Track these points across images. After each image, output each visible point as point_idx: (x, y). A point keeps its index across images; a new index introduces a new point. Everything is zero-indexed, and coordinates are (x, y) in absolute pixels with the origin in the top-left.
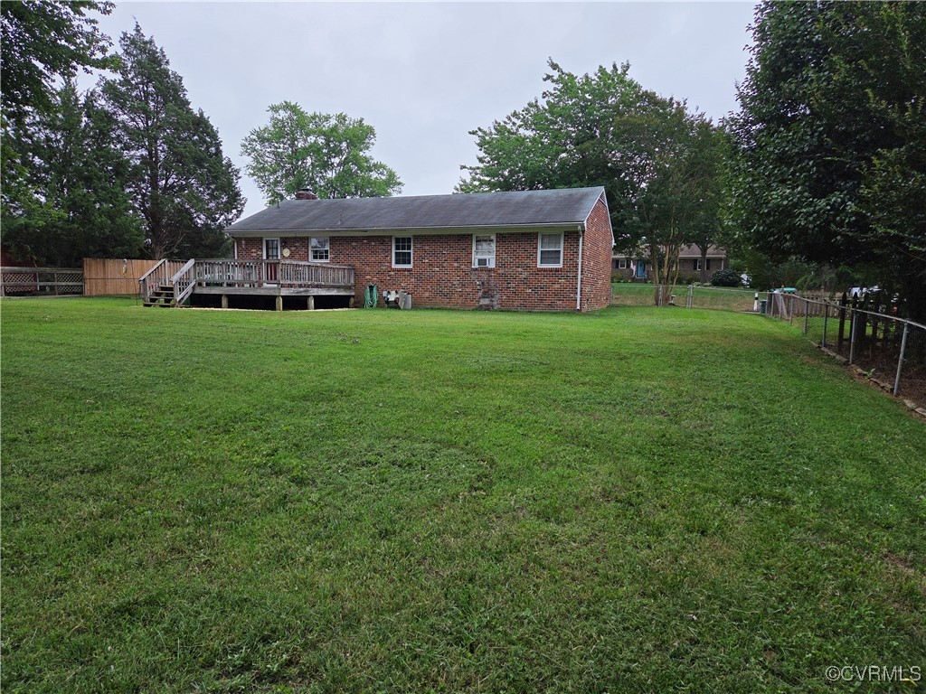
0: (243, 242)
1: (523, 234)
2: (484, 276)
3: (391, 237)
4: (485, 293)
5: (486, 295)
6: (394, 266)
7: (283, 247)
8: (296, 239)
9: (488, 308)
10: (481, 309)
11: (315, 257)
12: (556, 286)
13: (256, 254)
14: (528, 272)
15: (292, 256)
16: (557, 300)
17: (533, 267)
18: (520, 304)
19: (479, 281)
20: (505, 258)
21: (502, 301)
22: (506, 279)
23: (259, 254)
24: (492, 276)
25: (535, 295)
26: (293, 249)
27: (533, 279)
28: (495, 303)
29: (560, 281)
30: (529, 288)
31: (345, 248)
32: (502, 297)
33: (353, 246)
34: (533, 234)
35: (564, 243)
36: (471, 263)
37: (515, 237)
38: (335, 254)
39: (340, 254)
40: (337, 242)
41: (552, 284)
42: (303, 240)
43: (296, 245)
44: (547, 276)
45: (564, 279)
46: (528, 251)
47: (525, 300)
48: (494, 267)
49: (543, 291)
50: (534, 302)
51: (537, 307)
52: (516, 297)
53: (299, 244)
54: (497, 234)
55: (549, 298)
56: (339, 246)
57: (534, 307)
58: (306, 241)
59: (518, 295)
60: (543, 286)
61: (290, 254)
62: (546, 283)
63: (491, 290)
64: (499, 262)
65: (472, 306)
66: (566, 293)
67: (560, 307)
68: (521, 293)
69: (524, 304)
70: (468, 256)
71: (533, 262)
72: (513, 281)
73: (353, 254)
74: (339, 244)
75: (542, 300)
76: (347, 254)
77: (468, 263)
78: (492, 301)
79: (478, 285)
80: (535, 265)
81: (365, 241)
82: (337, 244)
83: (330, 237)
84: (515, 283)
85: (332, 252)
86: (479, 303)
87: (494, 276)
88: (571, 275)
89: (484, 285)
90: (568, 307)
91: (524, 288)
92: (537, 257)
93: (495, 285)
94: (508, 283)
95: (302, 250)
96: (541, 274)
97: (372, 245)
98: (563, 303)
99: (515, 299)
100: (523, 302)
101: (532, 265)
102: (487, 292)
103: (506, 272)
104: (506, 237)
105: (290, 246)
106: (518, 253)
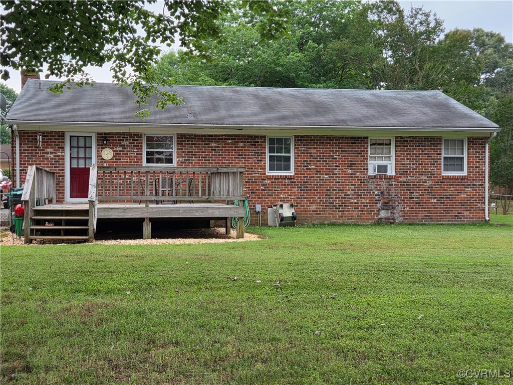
0: (40, 138)
1: (426, 138)
2: (384, 185)
3: (264, 137)
4: (385, 204)
5: (386, 206)
6: (269, 173)
7: (102, 145)
8: (122, 136)
9: (390, 222)
10: (379, 223)
11: (148, 161)
12: (463, 195)
13: (54, 156)
14: (433, 180)
15: (116, 159)
16: (464, 210)
17: (437, 174)
18: (425, 216)
19: (378, 190)
20: (407, 164)
21: (405, 213)
22: (408, 187)
23: (59, 156)
24: (392, 185)
25: (441, 205)
26: (118, 149)
27: (438, 188)
28: (397, 215)
29: (467, 189)
30: (434, 198)
31: (200, 149)
32: (404, 208)
33: (212, 147)
34: (437, 139)
35: (468, 149)
36: (367, 169)
37: (418, 141)
38: (185, 157)
39: (193, 157)
40: (188, 141)
41: (458, 193)
42: (135, 138)
43: (123, 143)
44: (453, 185)
45: (470, 188)
46: (432, 157)
47: (430, 211)
48: (394, 174)
49: (449, 200)
50: (440, 213)
51: (444, 219)
52: (420, 208)
53: (128, 143)
54: (397, 138)
55: (456, 208)
56: (192, 147)
57: (440, 219)
58: (139, 139)
59: (423, 206)
60: (449, 195)
61: (114, 157)
62: (452, 193)
63: (391, 200)
64: (400, 169)
65: (370, 219)
66: (474, 203)
67: (467, 218)
68: (426, 203)
69: (429, 216)
70: (364, 161)
71: (437, 169)
72: (416, 190)
73: (211, 158)
74: (191, 144)
75: (448, 211)
76: (204, 158)
77: (364, 169)
78: (394, 213)
79: (376, 195)
80: (439, 173)
81: (230, 141)
82: (189, 144)
83: (178, 135)
84: (419, 193)
85: (180, 155)
86: (377, 216)
87: (395, 185)
88: (478, 183)
89: (383, 195)
90: (477, 218)
91: (428, 198)
92: (440, 164)
93: (397, 195)
94: (410, 193)
95: (133, 151)
96: (447, 182)
97: (239, 147)
98: (469, 213)
99: (419, 211)
100: (428, 213)
101: (436, 173)
102: (388, 203)
103: (409, 180)
104: (407, 141)
105: (114, 146)
106: (422, 159)
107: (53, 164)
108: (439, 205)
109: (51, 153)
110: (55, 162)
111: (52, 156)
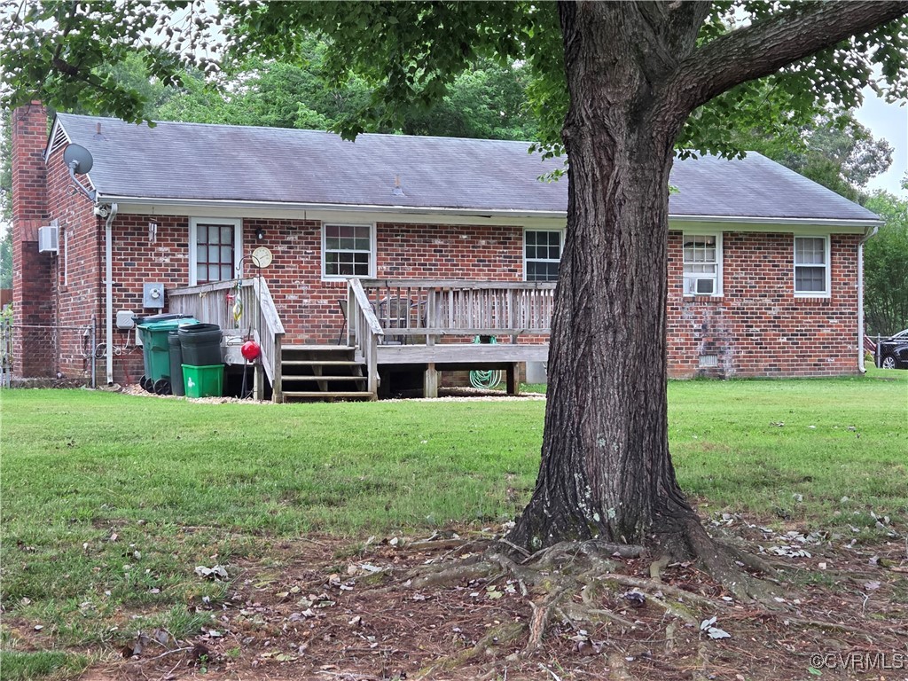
1: (770, 235)
2: (707, 313)
3: (519, 229)
4: (709, 345)
5: (710, 349)
7: (252, 242)
8: (288, 226)
9: (717, 375)
10: (701, 377)
11: (332, 270)
13: (171, 260)
14: (781, 305)
15: (276, 267)
16: (828, 356)
17: (787, 296)
18: (770, 365)
19: (698, 322)
20: (741, 278)
21: (739, 361)
22: (743, 318)
23: (179, 260)
24: (719, 313)
25: (793, 348)
26: (279, 249)
27: (788, 318)
28: (727, 364)
29: (831, 321)
30: (784, 335)
31: (417, 251)
32: (738, 353)
33: (436, 246)
34: (786, 236)
35: (832, 254)
36: (682, 286)
37: (757, 240)
38: (392, 264)
39: (404, 264)
40: (396, 236)
41: (819, 326)
42: (308, 228)
43: (288, 239)
44: (811, 313)
45: (837, 318)
46: (778, 266)
47: (776, 356)
48: (721, 295)
49: (806, 339)
50: (792, 361)
51: (798, 370)
52: (761, 352)
53: (296, 237)
54: (725, 234)
55: (815, 352)
56: (403, 246)
57: (793, 370)
58: (315, 231)
59: (766, 348)
60: (806, 330)
61: (273, 262)
62: (810, 326)
63: (718, 340)
64: (732, 287)
65: (686, 371)
66: (841, 343)
67: (832, 369)
68: (771, 344)
69: (775, 365)
70: (676, 273)
71: (787, 287)
72: (756, 322)
73: (435, 265)
74: (402, 241)
75: (804, 356)
76: (422, 265)
77: (676, 286)
78: (722, 361)
79: (695, 330)
80: (789, 293)
81: (465, 237)
82: (398, 241)
83: (378, 225)
84: (760, 326)
85: (384, 259)
86: (698, 366)
87: (724, 313)
88: (847, 311)
89: (707, 331)
90: (847, 369)
91: (774, 335)
92: (792, 279)
93: (727, 331)
94: (747, 326)
95: (306, 253)
96: (802, 309)
97: (479, 247)
98: (836, 360)
99: (761, 357)
100: (774, 361)
101: (785, 293)
102: (713, 344)
103: (745, 304)
104: (741, 239)
105: (273, 242)
106: (763, 270)
107: (169, 275)
108: (791, 348)
109: (166, 255)
110: (172, 270)
111: (168, 260)
